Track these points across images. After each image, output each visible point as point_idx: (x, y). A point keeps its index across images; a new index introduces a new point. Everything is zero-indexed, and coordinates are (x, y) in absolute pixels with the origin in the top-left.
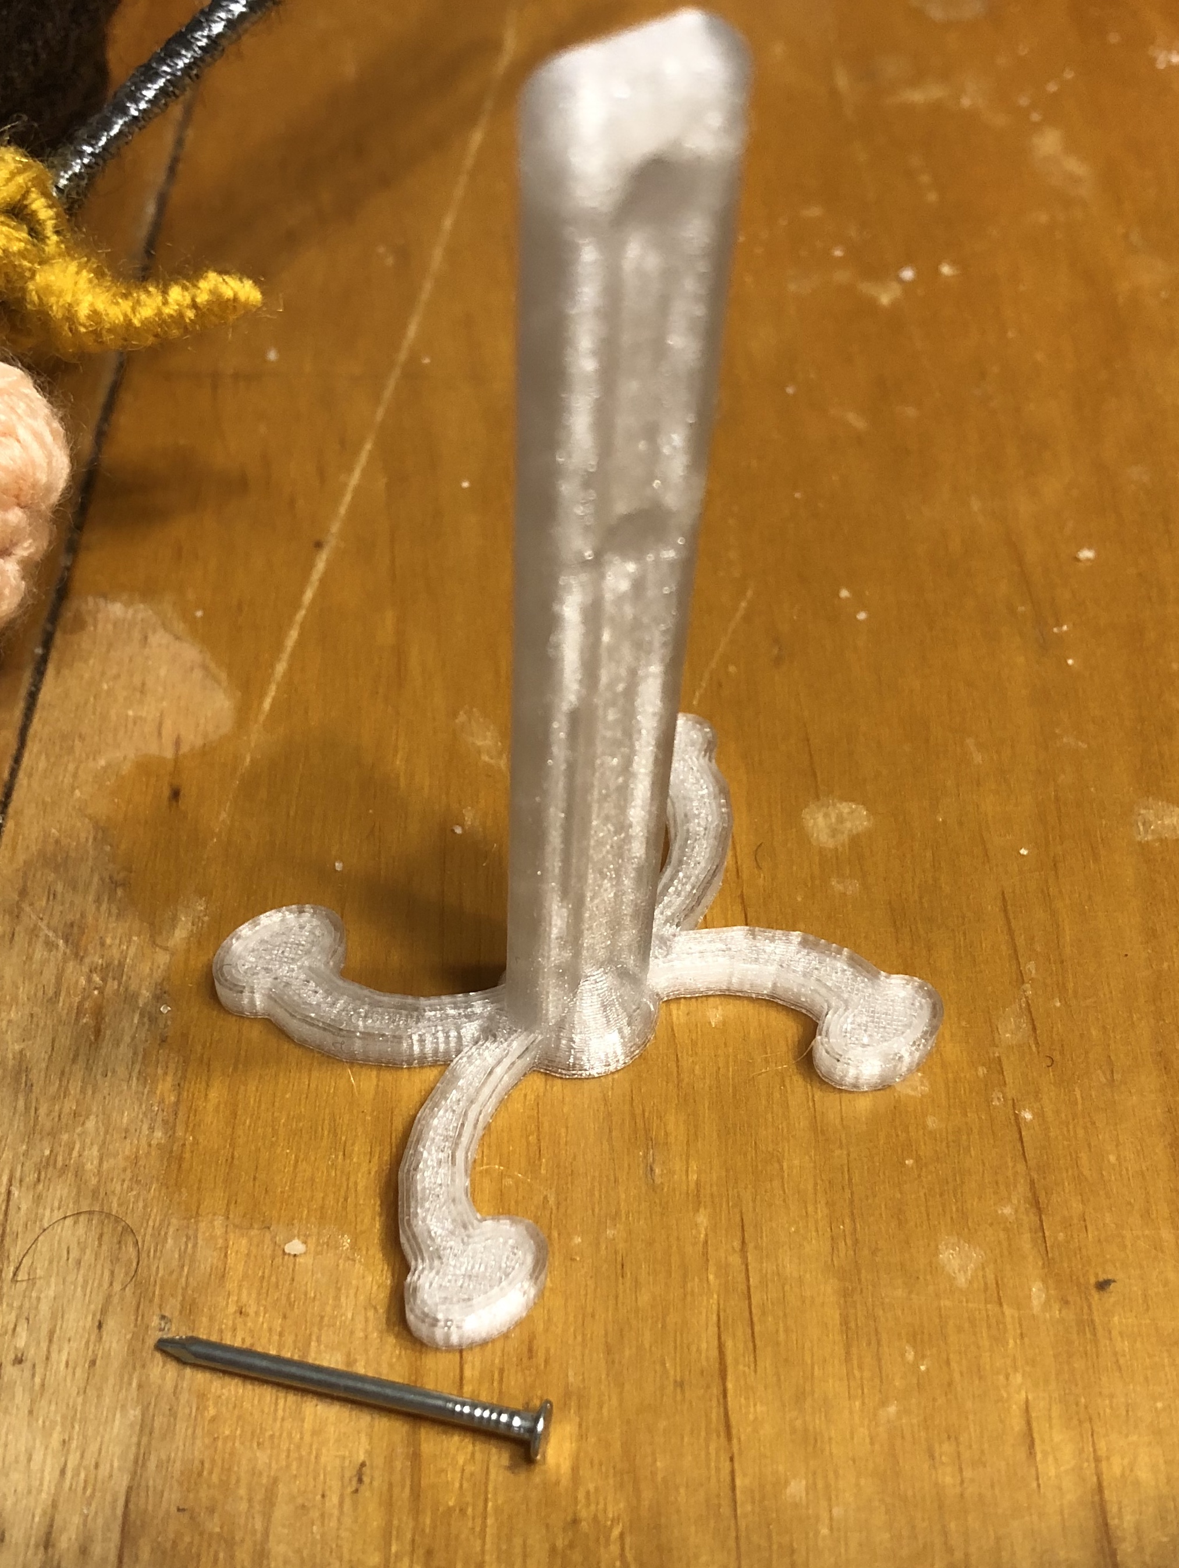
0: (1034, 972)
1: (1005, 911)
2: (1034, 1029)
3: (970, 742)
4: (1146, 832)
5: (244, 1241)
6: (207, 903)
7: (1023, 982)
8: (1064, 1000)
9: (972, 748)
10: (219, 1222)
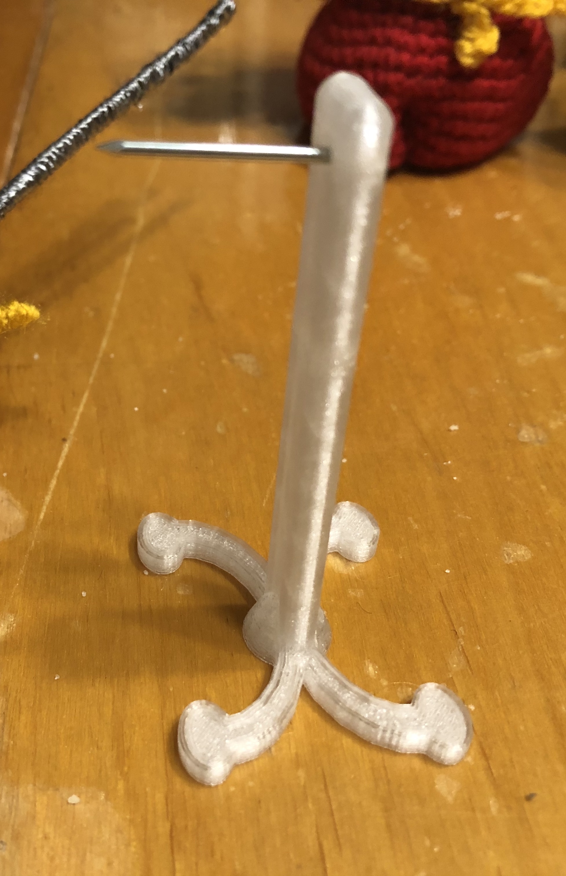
0: (463, 632)
1: (443, 601)
2: (468, 662)
3: (410, 518)
4: (509, 558)
5: (45, 798)
6: (15, 617)
7: (458, 638)
8: (482, 646)
9: (412, 522)
10: (30, 787)
